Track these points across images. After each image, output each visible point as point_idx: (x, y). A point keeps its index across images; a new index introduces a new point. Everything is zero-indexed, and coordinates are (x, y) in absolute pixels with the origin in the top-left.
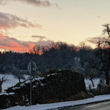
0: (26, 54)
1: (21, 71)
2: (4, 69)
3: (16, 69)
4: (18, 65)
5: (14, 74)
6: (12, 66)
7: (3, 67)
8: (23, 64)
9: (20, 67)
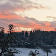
0: (52, 32)
1: (48, 46)
2: (34, 44)
3: (44, 44)
4: (45, 41)
5: (43, 49)
6: (40, 42)
7: (33, 43)
8: (50, 40)
9: (48, 43)
